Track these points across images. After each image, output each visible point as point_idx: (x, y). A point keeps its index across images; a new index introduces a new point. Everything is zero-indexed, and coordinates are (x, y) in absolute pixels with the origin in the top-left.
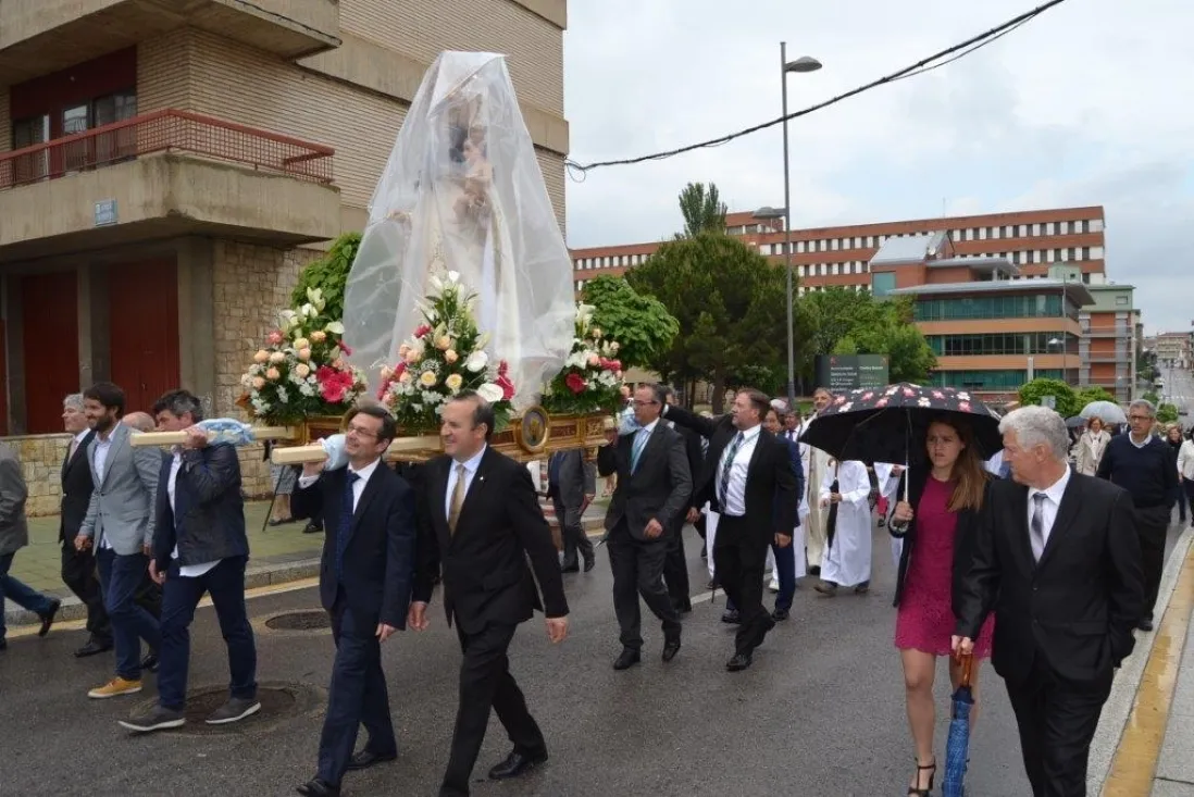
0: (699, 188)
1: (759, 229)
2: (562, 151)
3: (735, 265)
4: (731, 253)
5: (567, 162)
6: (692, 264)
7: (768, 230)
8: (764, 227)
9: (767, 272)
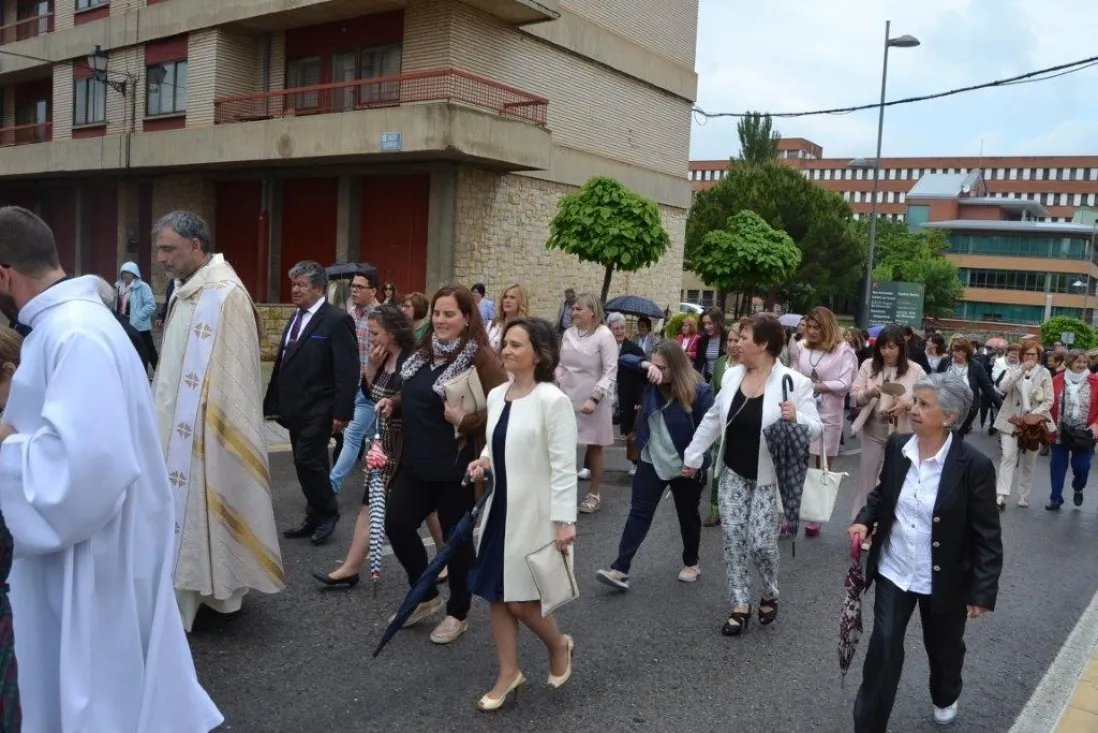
0: (757, 116)
1: (800, 154)
2: (690, 98)
3: (797, 195)
4: (795, 182)
5: (694, 108)
6: (758, 189)
7: (808, 156)
8: (804, 154)
9: (825, 202)
